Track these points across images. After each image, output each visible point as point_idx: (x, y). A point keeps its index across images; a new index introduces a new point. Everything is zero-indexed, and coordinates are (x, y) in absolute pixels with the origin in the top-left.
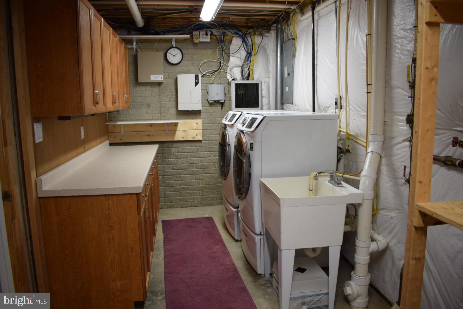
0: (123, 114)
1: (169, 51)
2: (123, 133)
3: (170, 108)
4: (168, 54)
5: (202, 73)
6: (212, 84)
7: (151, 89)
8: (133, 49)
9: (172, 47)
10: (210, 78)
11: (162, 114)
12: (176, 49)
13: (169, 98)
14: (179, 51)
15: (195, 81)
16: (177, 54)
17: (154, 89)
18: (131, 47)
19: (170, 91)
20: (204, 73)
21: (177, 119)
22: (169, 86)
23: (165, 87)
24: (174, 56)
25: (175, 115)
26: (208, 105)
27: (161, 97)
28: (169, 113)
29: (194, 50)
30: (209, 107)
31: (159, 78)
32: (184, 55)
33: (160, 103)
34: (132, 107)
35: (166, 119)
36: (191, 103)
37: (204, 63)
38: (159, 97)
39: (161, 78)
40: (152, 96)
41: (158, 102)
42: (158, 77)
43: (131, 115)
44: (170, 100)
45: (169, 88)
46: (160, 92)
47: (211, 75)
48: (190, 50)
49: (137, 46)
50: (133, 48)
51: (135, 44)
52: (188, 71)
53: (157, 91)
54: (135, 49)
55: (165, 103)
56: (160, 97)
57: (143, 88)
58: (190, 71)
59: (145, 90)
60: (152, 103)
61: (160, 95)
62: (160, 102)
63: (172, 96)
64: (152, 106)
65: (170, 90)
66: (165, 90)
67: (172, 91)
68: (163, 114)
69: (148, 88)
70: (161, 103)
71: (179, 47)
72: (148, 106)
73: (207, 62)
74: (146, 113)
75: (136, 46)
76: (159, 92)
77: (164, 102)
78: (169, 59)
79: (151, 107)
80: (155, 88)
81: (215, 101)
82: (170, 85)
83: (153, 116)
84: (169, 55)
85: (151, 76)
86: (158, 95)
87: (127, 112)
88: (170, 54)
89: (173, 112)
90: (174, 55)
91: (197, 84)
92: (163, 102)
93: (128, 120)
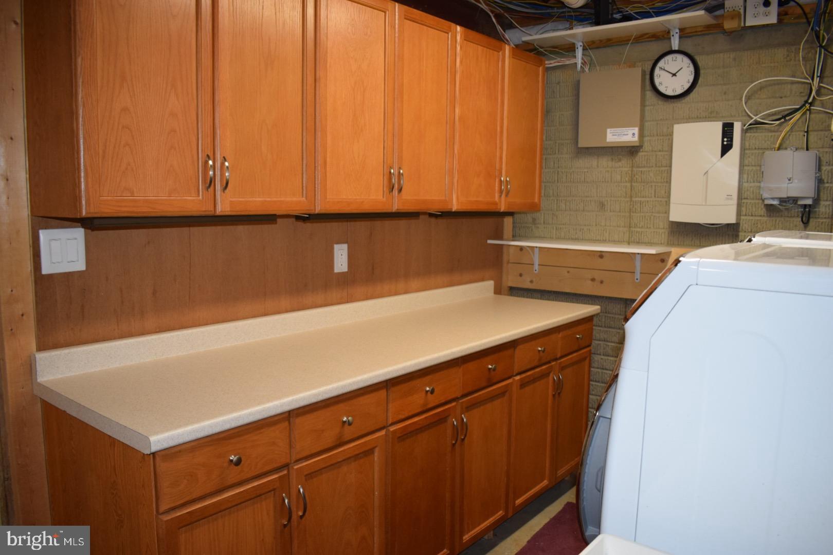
0: (544, 223)
1: (661, 64)
2: (536, 267)
3: (654, 214)
4: (657, 71)
5: (752, 118)
6: (779, 149)
7: (610, 164)
8: (576, 67)
9: (672, 52)
10: (774, 131)
11: (634, 229)
12: (680, 57)
13: (653, 187)
14: (687, 61)
15: (723, 141)
16: (682, 68)
17: (620, 164)
18: (572, 61)
19: (658, 169)
20: (755, 118)
21: (670, 244)
22: (656, 155)
23: (646, 158)
24: (674, 75)
25: (667, 233)
26: (762, 211)
27: (633, 184)
28: (652, 227)
29: (732, 55)
30: (765, 219)
31: (628, 135)
32: (702, 72)
33: (631, 201)
34: (564, 206)
35: (642, 243)
36: (706, 201)
37: (761, 88)
38: (629, 185)
39: (634, 134)
40: (611, 181)
41: (626, 197)
42: (626, 133)
43: (562, 226)
44: (655, 192)
45: (656, 160)
46: (632, 171)
47: (778, 122)
48: (721, 55)
49: (585, 59)
50: (576, 63)
51: (579, 53)
52: (711, 113)
53: (626, 169)
54: (579, 66)
55: (643, 199)
56: (631, 186)
57: (593, 162)
58: (717, 112)
59: (598, 166)
60: (611, 200)
61: (631, 181)
62: (631, 197)
63: (661, 182)
64: (611, 205)
65: (659, 167)
66: (644, 167)
67: (663, 169)
68: (636, 229)
69: (605, 162)
70: (634, 199)
71: (689, 51)
72: (602, 206)
73: (770, 85)
74: (594, 224)
75: (582, 59)
76: (630, 172)
77: (641, 197)
78: (661, 83)
79: (609, 211)
80: (620, 160)
81: (783, 201)
82: (659, 153)
83: (609, 234)
84: (663, 73)
85: (609, 130)
86: (627, 179)
87: (553, 218)
88: (664, 70)
89: (661, 226)
90: (674, 72)
91: (726, 149)
92: (637, 199)
93: (553, 238)
